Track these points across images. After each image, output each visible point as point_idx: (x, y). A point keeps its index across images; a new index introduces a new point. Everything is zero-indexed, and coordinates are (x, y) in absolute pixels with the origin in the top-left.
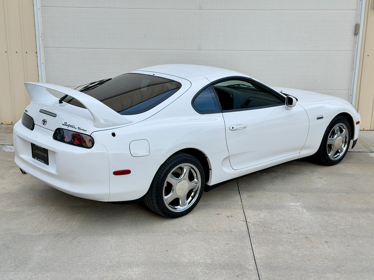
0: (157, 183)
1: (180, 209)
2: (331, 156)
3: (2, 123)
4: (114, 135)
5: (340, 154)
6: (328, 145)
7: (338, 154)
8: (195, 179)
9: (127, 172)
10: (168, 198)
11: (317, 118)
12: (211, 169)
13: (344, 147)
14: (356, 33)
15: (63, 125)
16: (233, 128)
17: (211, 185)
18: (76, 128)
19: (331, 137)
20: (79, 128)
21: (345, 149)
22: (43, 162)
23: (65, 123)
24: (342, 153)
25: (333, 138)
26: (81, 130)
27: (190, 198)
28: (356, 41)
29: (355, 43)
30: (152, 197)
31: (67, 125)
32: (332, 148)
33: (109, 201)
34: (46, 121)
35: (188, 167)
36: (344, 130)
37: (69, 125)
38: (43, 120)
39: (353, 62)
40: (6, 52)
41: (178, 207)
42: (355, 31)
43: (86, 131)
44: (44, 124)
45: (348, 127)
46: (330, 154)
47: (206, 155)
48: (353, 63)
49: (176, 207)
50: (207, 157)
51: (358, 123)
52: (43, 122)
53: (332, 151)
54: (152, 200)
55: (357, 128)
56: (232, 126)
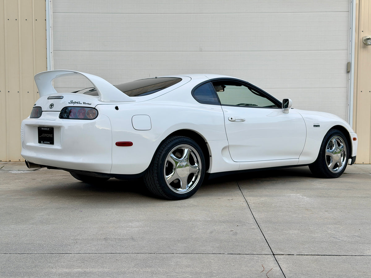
0: (158, 159)
1: (181, 191)
2: (331, 168)
3: (10, 161)
4: (117, 108)
5: (340, 168)
6: (326, 156)
7: (337, 168)
8: (196, 164)
9: (129, 144)
10: (169, 178)
11: (314, 126)
12: (211, 156)
13: (343, 161)
14: (348, 72)
15: (69, 103)
16: (232, 119)
17: (211, 173)
18: (81, 104)
19: (329, 149)
20: (84, 103)
21: (344, 163)
22: (49, 143)
23: (71, 101)
24: (342, 167)
25: (331, 149)
26: (86, 104)
27: (191, 183)
28: (349, 78)
29: (348, 80)
30: (153, 174)
31: (73, 103)
32: (331, 159)
33: (111, 173)
34: (53, 105)
35: (189, 149)
36: (342, 144)
37: (75, 102)
38: (50, 105)
39: (347, 98)
40: (18, 92)
41: (180, 189)
42: (347, 69)
43: (90, 104)
44: (51, 107)
45: (345, 141)
46: (329, 166)
47: (206, 140)
48: (348, 100)
49: (177, 189)
50: (207, 143)
51: (355, 139)
52: (50, 106)
53: (332, 162)
54: (153, 178)
55: (354, 144)
56: (231, 117)
